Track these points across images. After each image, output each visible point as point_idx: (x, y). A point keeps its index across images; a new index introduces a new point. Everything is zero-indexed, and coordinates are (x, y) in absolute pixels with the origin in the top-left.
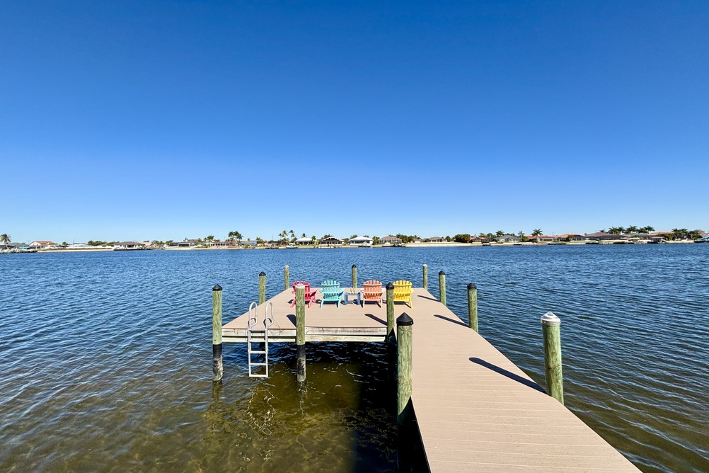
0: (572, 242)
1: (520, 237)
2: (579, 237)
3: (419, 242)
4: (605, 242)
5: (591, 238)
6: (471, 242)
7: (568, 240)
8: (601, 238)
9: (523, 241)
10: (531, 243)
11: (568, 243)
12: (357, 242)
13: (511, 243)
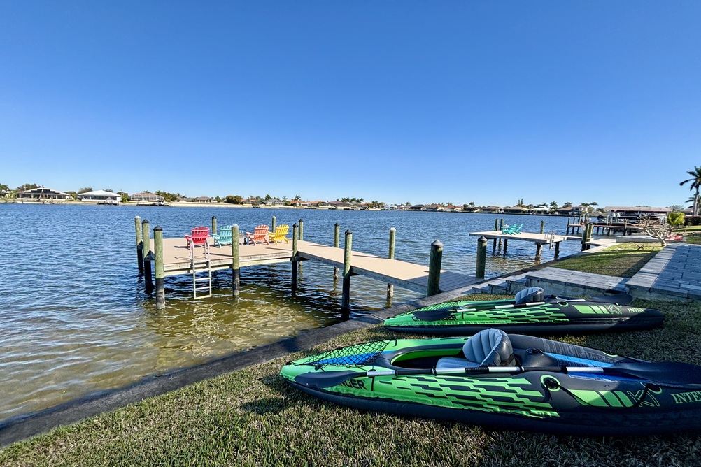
0: (320, 207)
1: (283, 201)
2: (324, 204)
3: (185, 202)
4: (339, 208)
5: (332, 205)
6: (242, 203)
7: (317, 205)
8: (337, 205)
9: (286, 205)
10: (292, 207)
11: (318, 208)
12: (95, 197)
13: (277, 206)
